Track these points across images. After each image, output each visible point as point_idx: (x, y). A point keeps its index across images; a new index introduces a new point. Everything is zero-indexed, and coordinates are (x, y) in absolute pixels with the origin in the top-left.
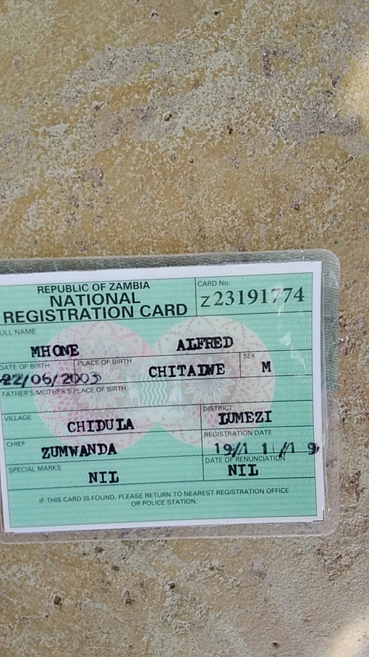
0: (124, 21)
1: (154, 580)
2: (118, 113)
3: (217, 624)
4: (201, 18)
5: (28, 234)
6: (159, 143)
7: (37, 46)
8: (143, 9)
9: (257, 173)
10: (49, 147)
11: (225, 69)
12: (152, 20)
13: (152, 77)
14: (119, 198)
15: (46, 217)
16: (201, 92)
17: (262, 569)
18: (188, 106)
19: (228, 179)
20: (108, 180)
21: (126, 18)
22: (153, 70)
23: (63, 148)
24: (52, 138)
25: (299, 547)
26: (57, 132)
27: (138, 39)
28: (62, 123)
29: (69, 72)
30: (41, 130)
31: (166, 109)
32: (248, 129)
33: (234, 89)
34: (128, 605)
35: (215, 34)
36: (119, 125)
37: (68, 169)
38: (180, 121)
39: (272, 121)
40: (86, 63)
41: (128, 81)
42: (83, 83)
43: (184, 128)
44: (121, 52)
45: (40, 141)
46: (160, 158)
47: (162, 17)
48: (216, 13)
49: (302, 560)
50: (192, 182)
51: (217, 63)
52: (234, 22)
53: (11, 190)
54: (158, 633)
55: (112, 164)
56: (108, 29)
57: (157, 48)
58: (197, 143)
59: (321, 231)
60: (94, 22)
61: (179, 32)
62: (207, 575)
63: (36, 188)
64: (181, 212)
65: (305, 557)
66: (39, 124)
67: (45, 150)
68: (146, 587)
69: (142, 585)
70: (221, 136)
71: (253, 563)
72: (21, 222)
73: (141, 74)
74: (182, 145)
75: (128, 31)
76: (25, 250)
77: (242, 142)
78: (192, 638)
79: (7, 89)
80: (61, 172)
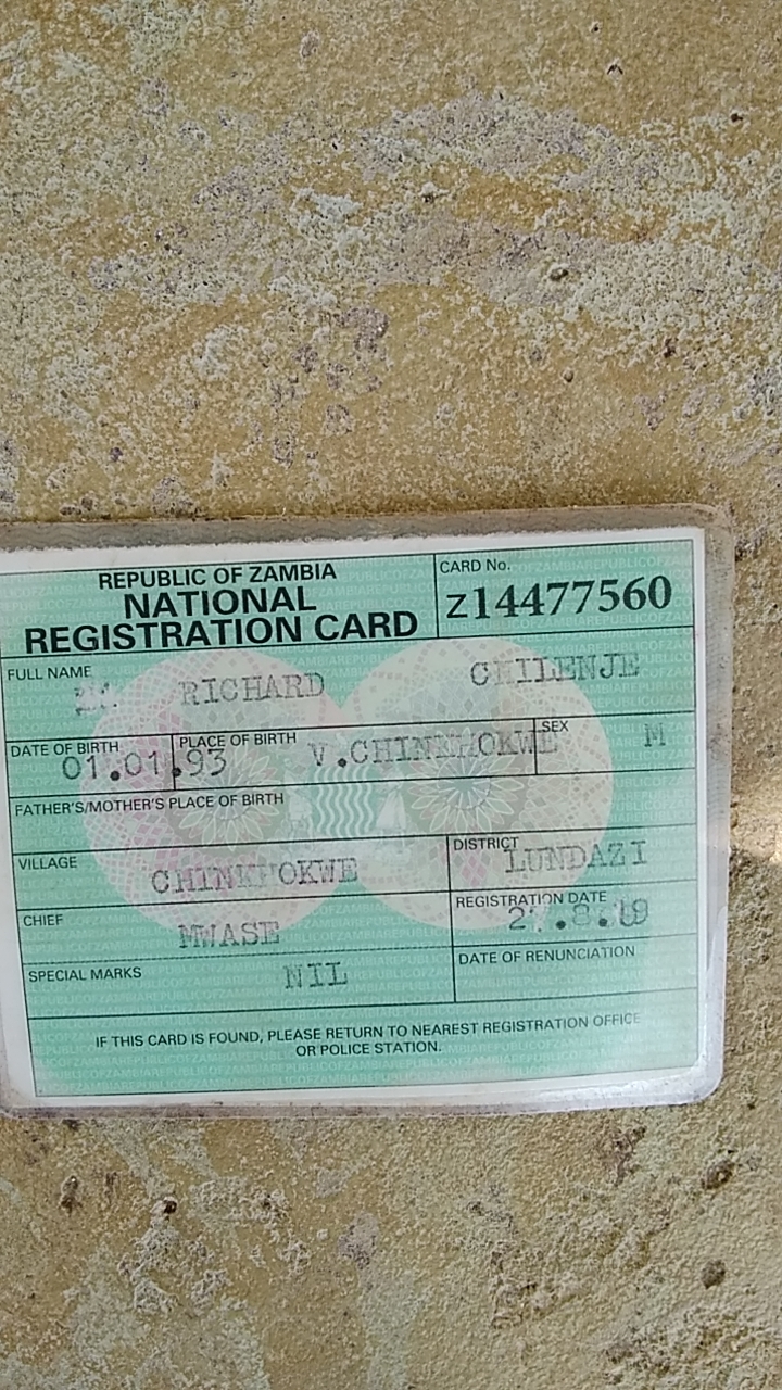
0: (551, 55)
1: (139, 1180)
2: (465, 224)
3: (227, 1324)
4: (703, 114)
5: (187, 382)
6: (522, 316)
7: (364, 29)
8: (597, 49)
9: (686, 455)
10: (303, 231)
11: (709, 230)
12: (607, 77)
13: (561, 185)
14: (398, 389)
15: (237, 365)
16: (643, 253)
17: (367, 1247)
18: (604, 269)
19: (625, 442)
20: (391, 346)
21: (560, 52)
22: (568, 172)
23: (329, 247)
24: (316, 216)
25: (459, 1235)
26: (330, 211)
27: (566, 100)
28: (348, 196)
29: (404, 105)
30: (301, 193)
31: (563, 256)
32: (704, 362)
33: (709, 275)
34: (64, 1209)
35: (718, 155)
36: (459, 248)
37: (322, 289)
38: (579, 291)
39: (758, 366)
40: (445, 103)
41: (512, 172)
42: (423, 139)
43: (581, 309)
44: (522, 112)
45: (289, 213)
46: (512, 346)
47: (629, 80)
48: (735, 118)
49: (453, 1263)
50: (553, 418)
51: (699, 212)
52: (762, 149)
53: (193, 281)
54: (101, 1294)
55: (413, 318)
56: (514, 57)
57: (594, 132)
58: (594, 348)
59: (765, 618)
60: (493, 33)
61: (649, 122)
62: (250, 1215)
63: (243, 299)
64: (507, 468)
65: (461, 1259)
66: (303, 180)
67: (292, 234)
68: (118, 1188)
69: (110, 1181)
70: (647, 352)
71: (353, 1227)
72: (185, 353)
73: (541, 171)
74: (564, 339)
75: (553, 79)
76: (168, 410)
77: (682, 383)
78: (165, 1330)
79: (270, 85)
80: (306, 290)
